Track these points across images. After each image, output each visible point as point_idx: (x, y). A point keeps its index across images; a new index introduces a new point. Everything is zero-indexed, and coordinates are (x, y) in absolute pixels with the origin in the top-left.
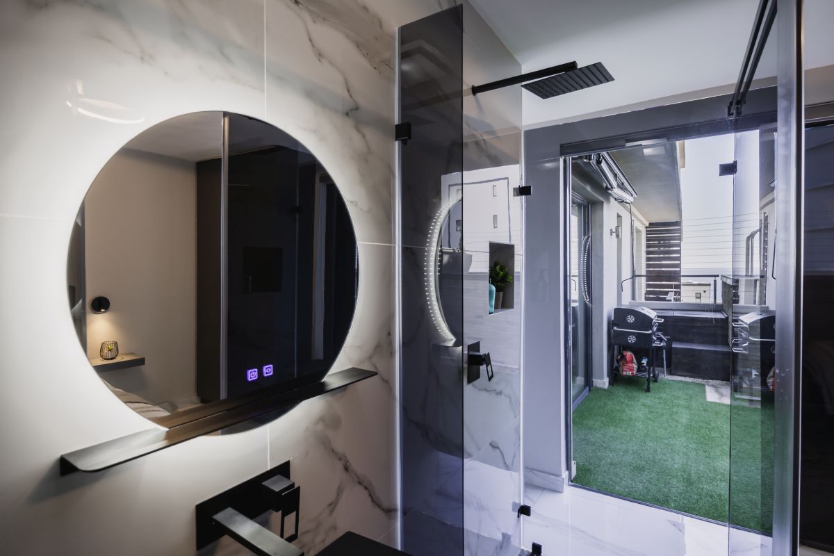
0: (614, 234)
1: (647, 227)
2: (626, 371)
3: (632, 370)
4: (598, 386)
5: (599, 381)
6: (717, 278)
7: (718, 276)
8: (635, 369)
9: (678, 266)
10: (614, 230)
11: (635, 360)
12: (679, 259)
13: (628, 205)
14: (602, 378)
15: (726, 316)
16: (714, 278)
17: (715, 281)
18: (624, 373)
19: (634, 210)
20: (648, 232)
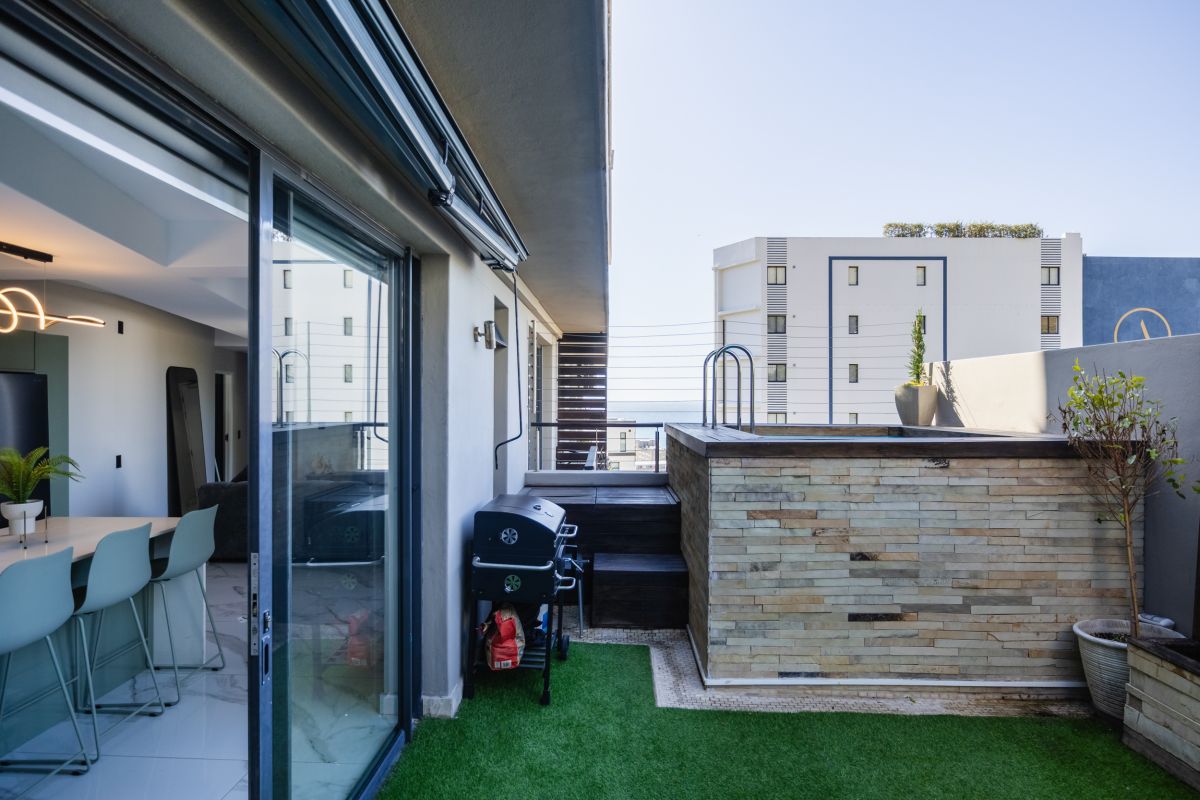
0: (482, 339)
1: (559, 340)
2: (500, 660)
3: (512, 655)
4: (433, 712)
5: (436, 698)
6: (660, 429)
7: (661, 425)
8: (520, 652)
9: (603, 404)
10: (481, 330)
11: (519, 631)
12: (603, 393)
13: (509, 275)
14: (443, 690)
15: (678, 500)
16: (655, 429)
17: (657, 434)
18: (497, 665)
19: (521, 286)
20: (561, 349)
